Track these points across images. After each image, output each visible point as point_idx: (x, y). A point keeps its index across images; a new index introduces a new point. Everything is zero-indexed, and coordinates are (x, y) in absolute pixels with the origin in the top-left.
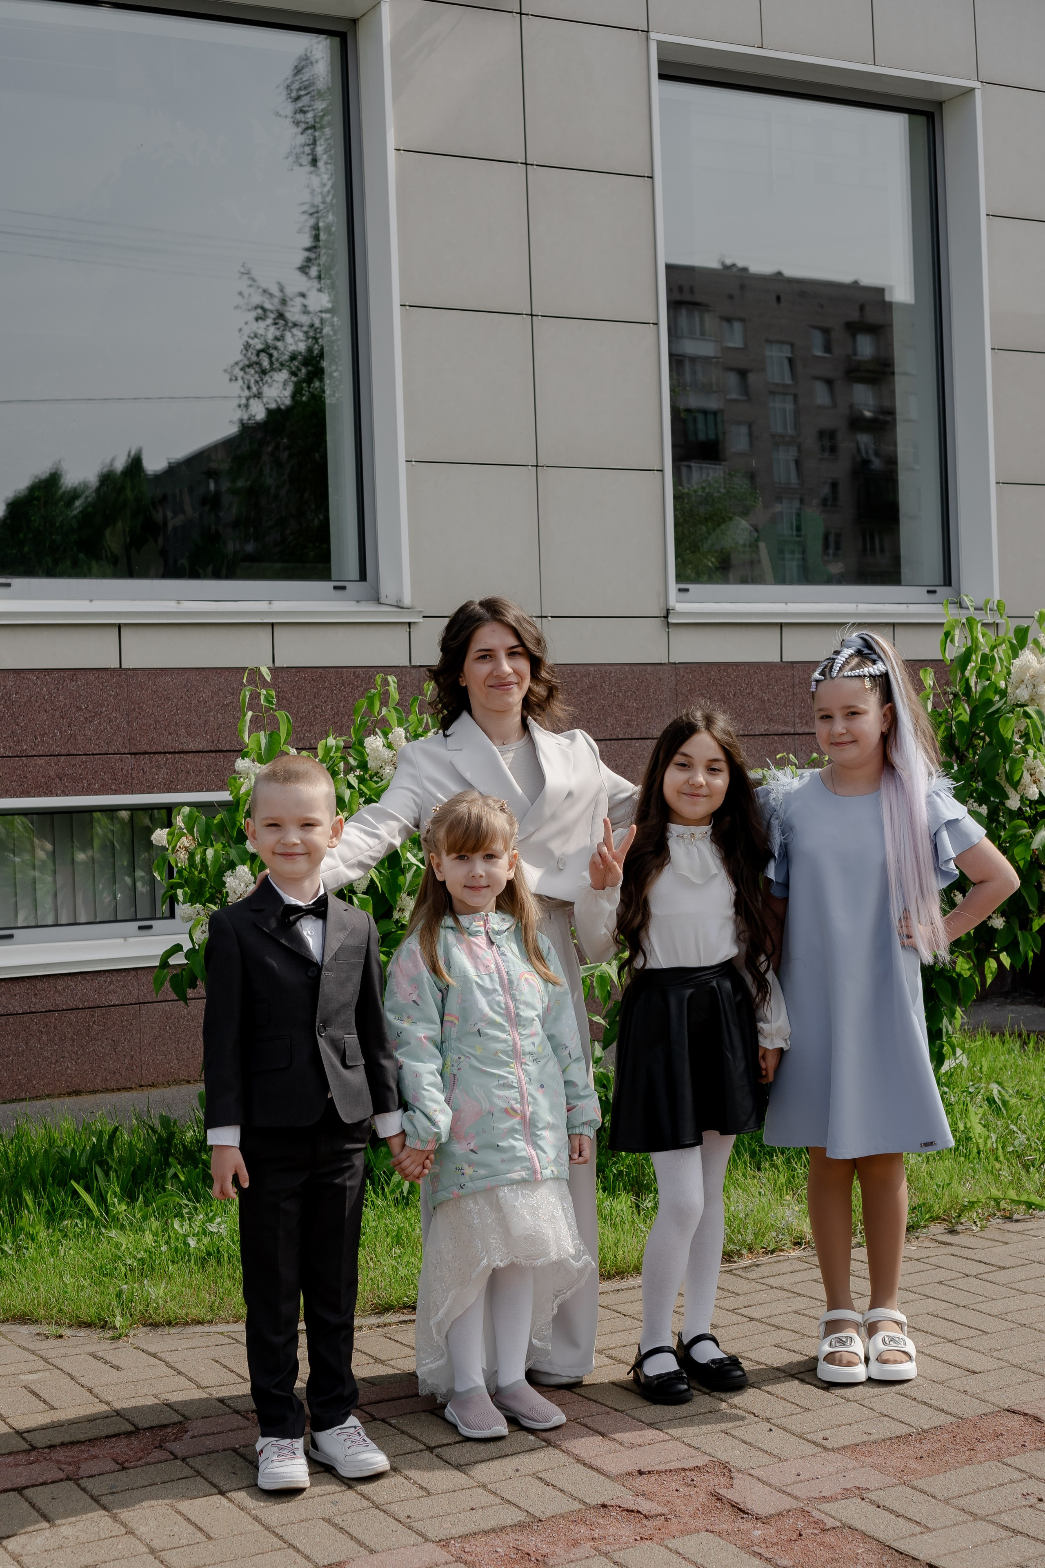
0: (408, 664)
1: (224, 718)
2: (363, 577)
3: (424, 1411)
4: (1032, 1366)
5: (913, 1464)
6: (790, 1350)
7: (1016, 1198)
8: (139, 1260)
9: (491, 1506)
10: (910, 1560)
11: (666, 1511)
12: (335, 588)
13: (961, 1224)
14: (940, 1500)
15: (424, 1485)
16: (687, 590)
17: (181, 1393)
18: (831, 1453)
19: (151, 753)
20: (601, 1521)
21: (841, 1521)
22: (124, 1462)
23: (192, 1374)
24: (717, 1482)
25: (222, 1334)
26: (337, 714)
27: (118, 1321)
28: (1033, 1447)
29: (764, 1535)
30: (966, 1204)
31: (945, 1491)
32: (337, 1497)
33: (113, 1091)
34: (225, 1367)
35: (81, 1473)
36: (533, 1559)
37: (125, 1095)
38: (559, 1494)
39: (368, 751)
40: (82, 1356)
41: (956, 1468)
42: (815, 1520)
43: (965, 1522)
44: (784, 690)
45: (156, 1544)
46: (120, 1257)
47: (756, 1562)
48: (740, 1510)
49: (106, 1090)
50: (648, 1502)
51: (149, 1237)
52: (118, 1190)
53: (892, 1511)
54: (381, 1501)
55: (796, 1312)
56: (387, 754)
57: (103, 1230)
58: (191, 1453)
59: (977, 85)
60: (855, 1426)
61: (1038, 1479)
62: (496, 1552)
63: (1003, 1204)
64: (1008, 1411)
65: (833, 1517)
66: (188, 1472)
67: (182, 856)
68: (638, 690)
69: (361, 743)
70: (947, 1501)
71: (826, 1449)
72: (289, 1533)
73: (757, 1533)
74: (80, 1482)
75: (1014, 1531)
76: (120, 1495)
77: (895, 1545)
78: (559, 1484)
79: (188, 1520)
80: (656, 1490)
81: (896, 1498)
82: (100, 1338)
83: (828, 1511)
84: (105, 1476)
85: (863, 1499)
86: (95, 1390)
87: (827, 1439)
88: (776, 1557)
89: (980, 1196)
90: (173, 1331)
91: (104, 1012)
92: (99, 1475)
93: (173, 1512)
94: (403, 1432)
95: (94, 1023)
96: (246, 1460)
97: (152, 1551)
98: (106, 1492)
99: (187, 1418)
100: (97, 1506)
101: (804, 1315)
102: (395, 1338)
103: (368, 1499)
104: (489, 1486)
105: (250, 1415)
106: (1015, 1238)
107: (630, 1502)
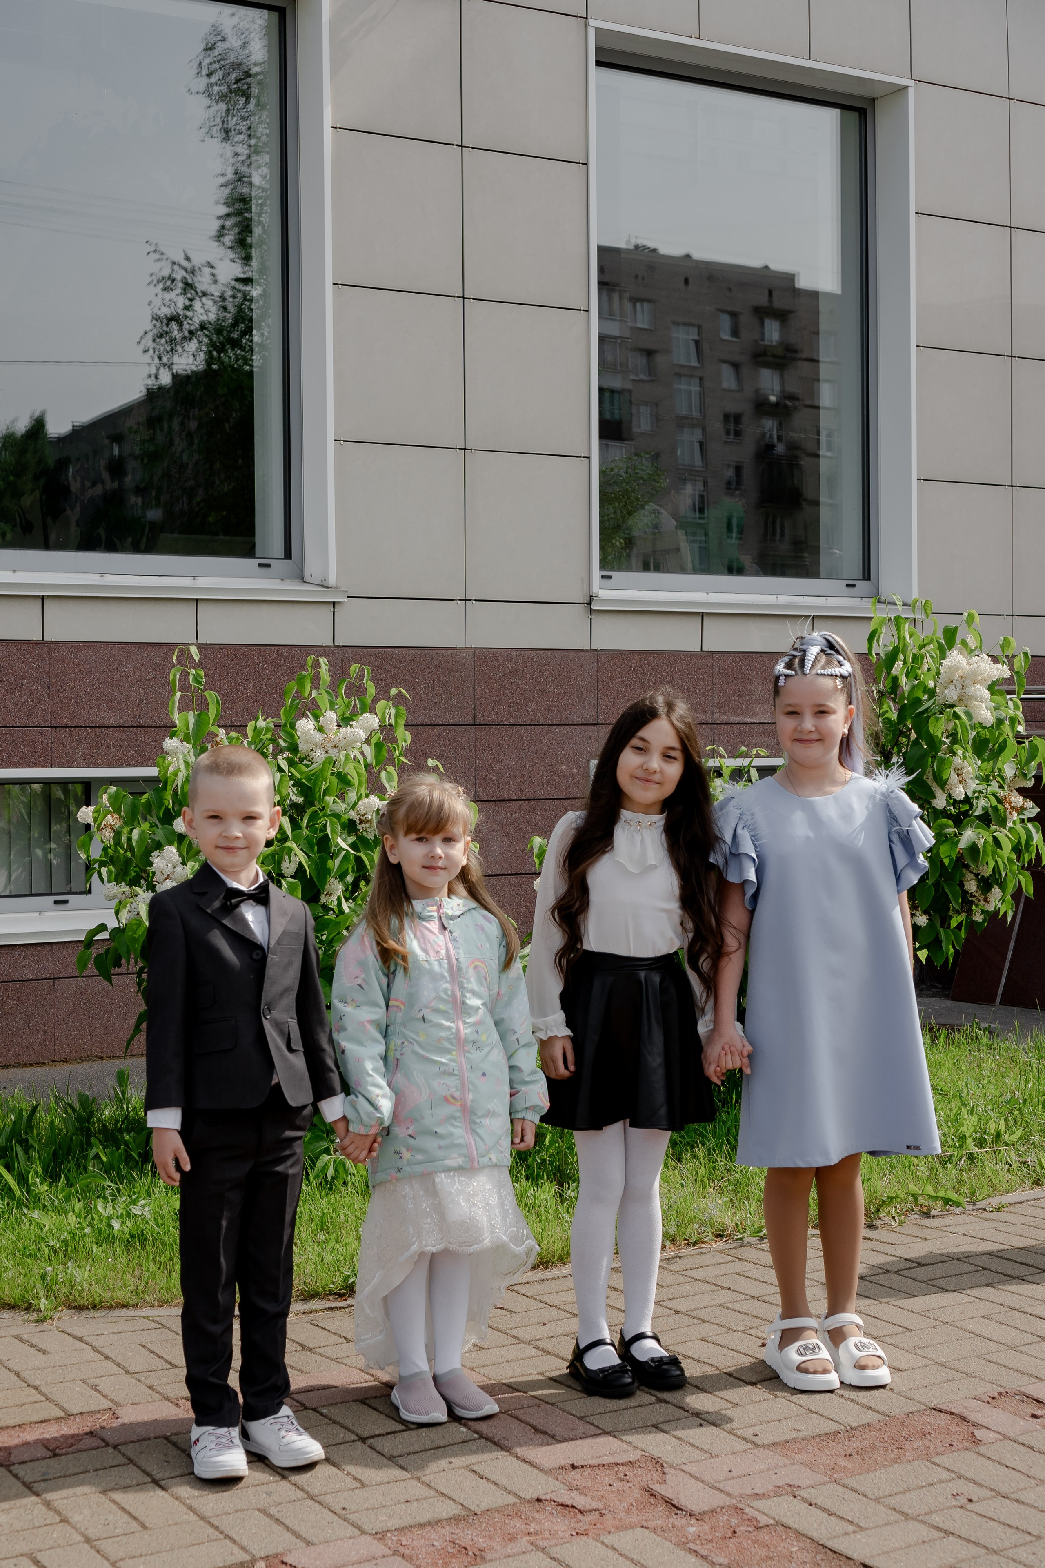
0: (331, 644)
1: (146, 693)
2: (288, 555)
3: (355, 1401)
4: (956, 1364)
5: (843, 1462)
6: (717, 1344)
7: (935, 1195)
8: (63, 1241)
9: (425, 1499)
10: (844, 1559)
11: (600, 1506)
12: (260, 565)
13: (880, 1219)
14: (871, 1499)
15: (358, 1476)
16: (610, 577)
17: (109, 1378)
18: (762, 1450)
19: (71, 727)
20: (536, 1515)
21: (774, 1519)
22: (55, 1449)
23: (119, 1359)
24: (650, 1477)
25: (147, 1318)
26: (259, 692)
27: (43, 1303)
28: (961, 1447)
29: (699, 1532)
30: (885, 1199)
31: (876, 1490)
32: (272, 1487)
33: (25, 1065)
34: (153, 1352)
35: (13, 1459)
36: (471, 1553)
37: (39, 1070)
38: (493, 1487)
39: (299, 733)
40: (8, 1339)
41: (885, 1467)
42: (749, 1517)
43: (897, 1522)
44: (704, 679)
45: (92, 1533)
46: (43, 1239)
47: (693, 1559)
48: (673, 1506)
49: (19, 1065)
50: (583, 1497)
51: (72, 1218)
52: (40, 1170)
53: (824, 1510)
54: (316, 1492)
55: (720, 1305)
56: (318, 737)
57: (25, 1210)
58: (122, 1440)
59: (910, 83)
60: (784, 1423)
61: (967, 1479)
62: (433, 1545)
63: (921, 1200)
64: (935, 1409)
65: (766, 1515)
66: (121, 1460)
67: (107, 834)
68: (559, 676)
69: (293, 726)
70: (878, 1500)
71: (756, 1445)
72: (224, 1523)
73: (692, 1529)
74: (12, 1468)
75: (945, 1532)
76: (53, 1482)
77: (829, 1544)
78: (493, 1477)
79: (123, 1509)
80: (589, 1484)
81: (828, 1495)
82: (25, 1321)
83: (761, 1509)
84: (36, 1464)
85: (795, 1497)
86: (23, 1374)
87: (757, 1435)
88: (712, 1554)
89: (899, 1192)
90: (98, 1314)
91: (18, 986)
92: (31, 1461)
93: (107, 1501)
94: (334, 1422)
95: (8, 998)
96: (179, 1448)
97: (88, 1540)
98: (38, 1479)
99: (118, 1404)
100: (30, 1493)
101: (728, 1308)
102: (322, 1325)
103: (302, 1490)
104: (423, 1479)
105: (181, 1402)
106: (934, 1234)
107: (565, 1497)
